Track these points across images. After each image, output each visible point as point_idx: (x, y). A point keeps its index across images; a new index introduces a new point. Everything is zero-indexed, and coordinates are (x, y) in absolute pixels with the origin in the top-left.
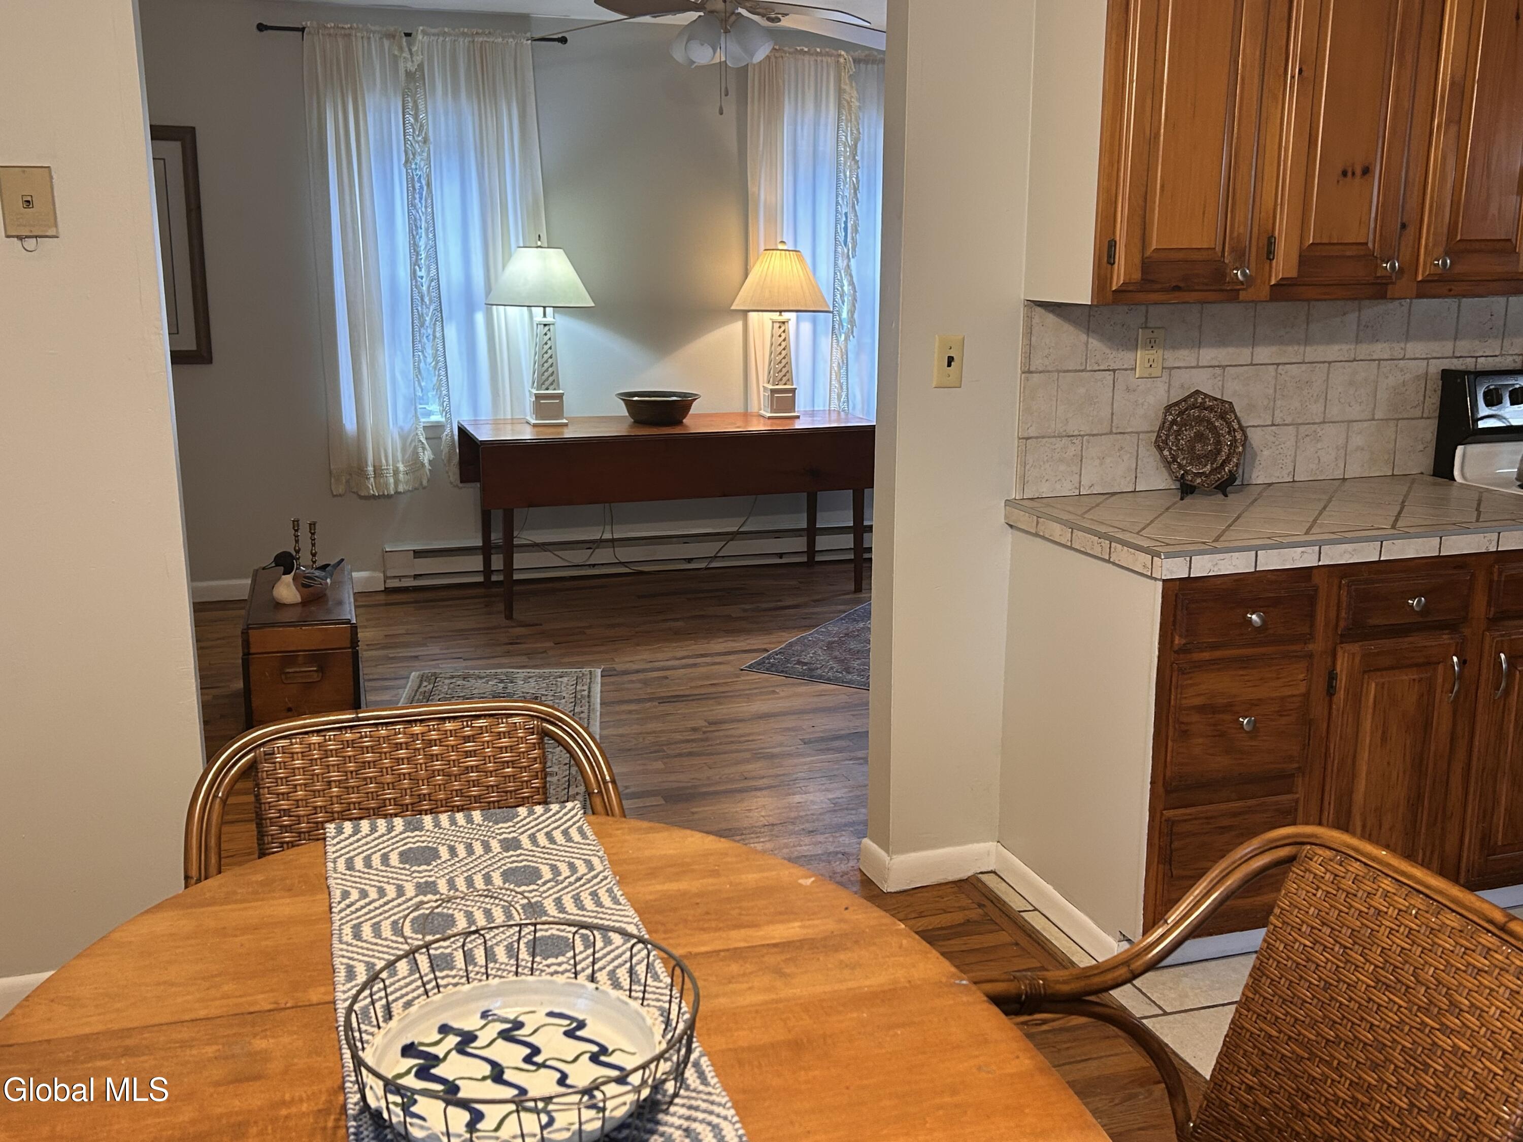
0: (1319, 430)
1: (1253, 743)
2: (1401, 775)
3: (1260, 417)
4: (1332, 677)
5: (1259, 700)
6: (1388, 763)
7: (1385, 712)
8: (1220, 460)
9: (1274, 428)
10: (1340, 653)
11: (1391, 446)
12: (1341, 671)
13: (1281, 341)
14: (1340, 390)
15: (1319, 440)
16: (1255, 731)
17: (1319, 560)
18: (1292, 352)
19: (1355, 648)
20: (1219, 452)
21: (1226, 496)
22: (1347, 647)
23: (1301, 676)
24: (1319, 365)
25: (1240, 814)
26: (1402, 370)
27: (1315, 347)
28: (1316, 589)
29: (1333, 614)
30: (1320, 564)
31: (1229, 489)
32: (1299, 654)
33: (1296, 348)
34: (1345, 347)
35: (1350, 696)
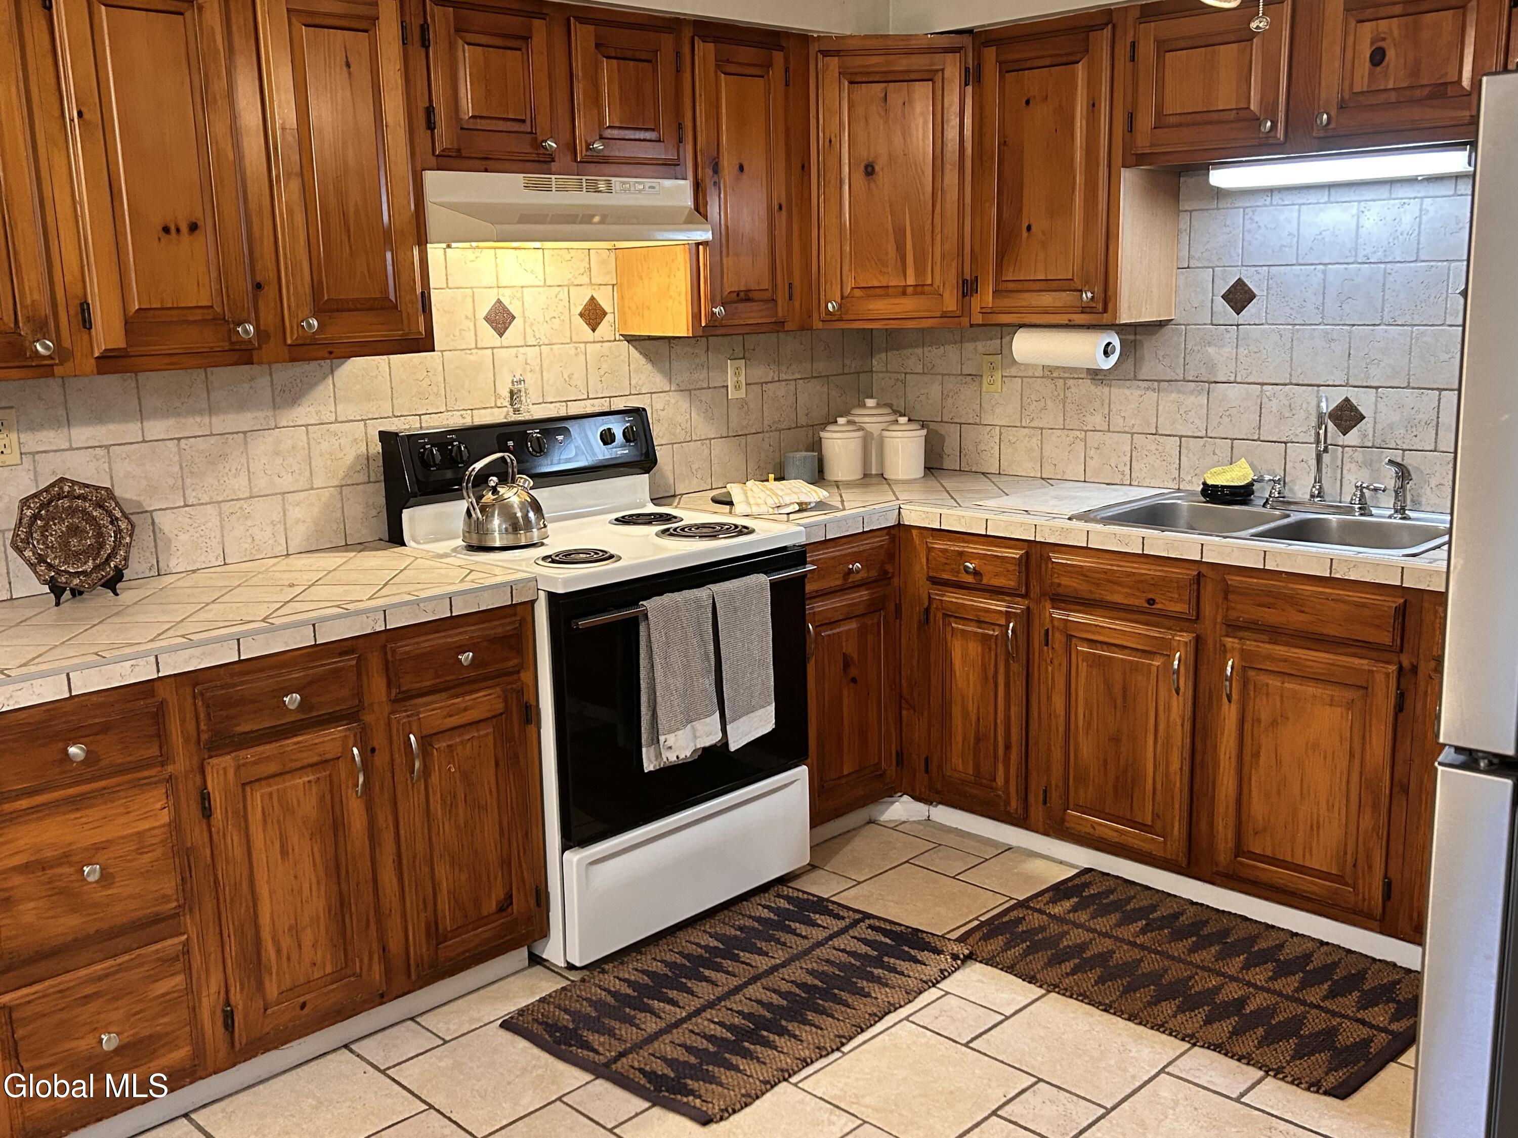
0: (245, 506)
1: (110, 892)
2: (314, 887)
3: (167, 498)
4: (205, 798)
5: (107, 841)
6: (296, 877)
7: (279, 822)
8: (104, 554)
9: (187, 509)
10: (208, 770)
11: (339, 514)
12: (213, 788)
13: (176, 413)
14: (263, 461)
15: (248, 516)
16: (106, 878)
17: (158, 671)
18: (194, 424)
19: (226, 761)
20: (101, 546)
21: (117, 595)
22: (214, 761)
23: (158, 805)
24: (231, 437)
25: (107, 976)
26: (336, 435)
27: (222, 417)
28: (162, 704)
29: (191, 727)
30: (160, 675)
31: (119, 586)
32: (153, 779)
33: (198, 419)
34: (260, 414)
35: (230, 815)
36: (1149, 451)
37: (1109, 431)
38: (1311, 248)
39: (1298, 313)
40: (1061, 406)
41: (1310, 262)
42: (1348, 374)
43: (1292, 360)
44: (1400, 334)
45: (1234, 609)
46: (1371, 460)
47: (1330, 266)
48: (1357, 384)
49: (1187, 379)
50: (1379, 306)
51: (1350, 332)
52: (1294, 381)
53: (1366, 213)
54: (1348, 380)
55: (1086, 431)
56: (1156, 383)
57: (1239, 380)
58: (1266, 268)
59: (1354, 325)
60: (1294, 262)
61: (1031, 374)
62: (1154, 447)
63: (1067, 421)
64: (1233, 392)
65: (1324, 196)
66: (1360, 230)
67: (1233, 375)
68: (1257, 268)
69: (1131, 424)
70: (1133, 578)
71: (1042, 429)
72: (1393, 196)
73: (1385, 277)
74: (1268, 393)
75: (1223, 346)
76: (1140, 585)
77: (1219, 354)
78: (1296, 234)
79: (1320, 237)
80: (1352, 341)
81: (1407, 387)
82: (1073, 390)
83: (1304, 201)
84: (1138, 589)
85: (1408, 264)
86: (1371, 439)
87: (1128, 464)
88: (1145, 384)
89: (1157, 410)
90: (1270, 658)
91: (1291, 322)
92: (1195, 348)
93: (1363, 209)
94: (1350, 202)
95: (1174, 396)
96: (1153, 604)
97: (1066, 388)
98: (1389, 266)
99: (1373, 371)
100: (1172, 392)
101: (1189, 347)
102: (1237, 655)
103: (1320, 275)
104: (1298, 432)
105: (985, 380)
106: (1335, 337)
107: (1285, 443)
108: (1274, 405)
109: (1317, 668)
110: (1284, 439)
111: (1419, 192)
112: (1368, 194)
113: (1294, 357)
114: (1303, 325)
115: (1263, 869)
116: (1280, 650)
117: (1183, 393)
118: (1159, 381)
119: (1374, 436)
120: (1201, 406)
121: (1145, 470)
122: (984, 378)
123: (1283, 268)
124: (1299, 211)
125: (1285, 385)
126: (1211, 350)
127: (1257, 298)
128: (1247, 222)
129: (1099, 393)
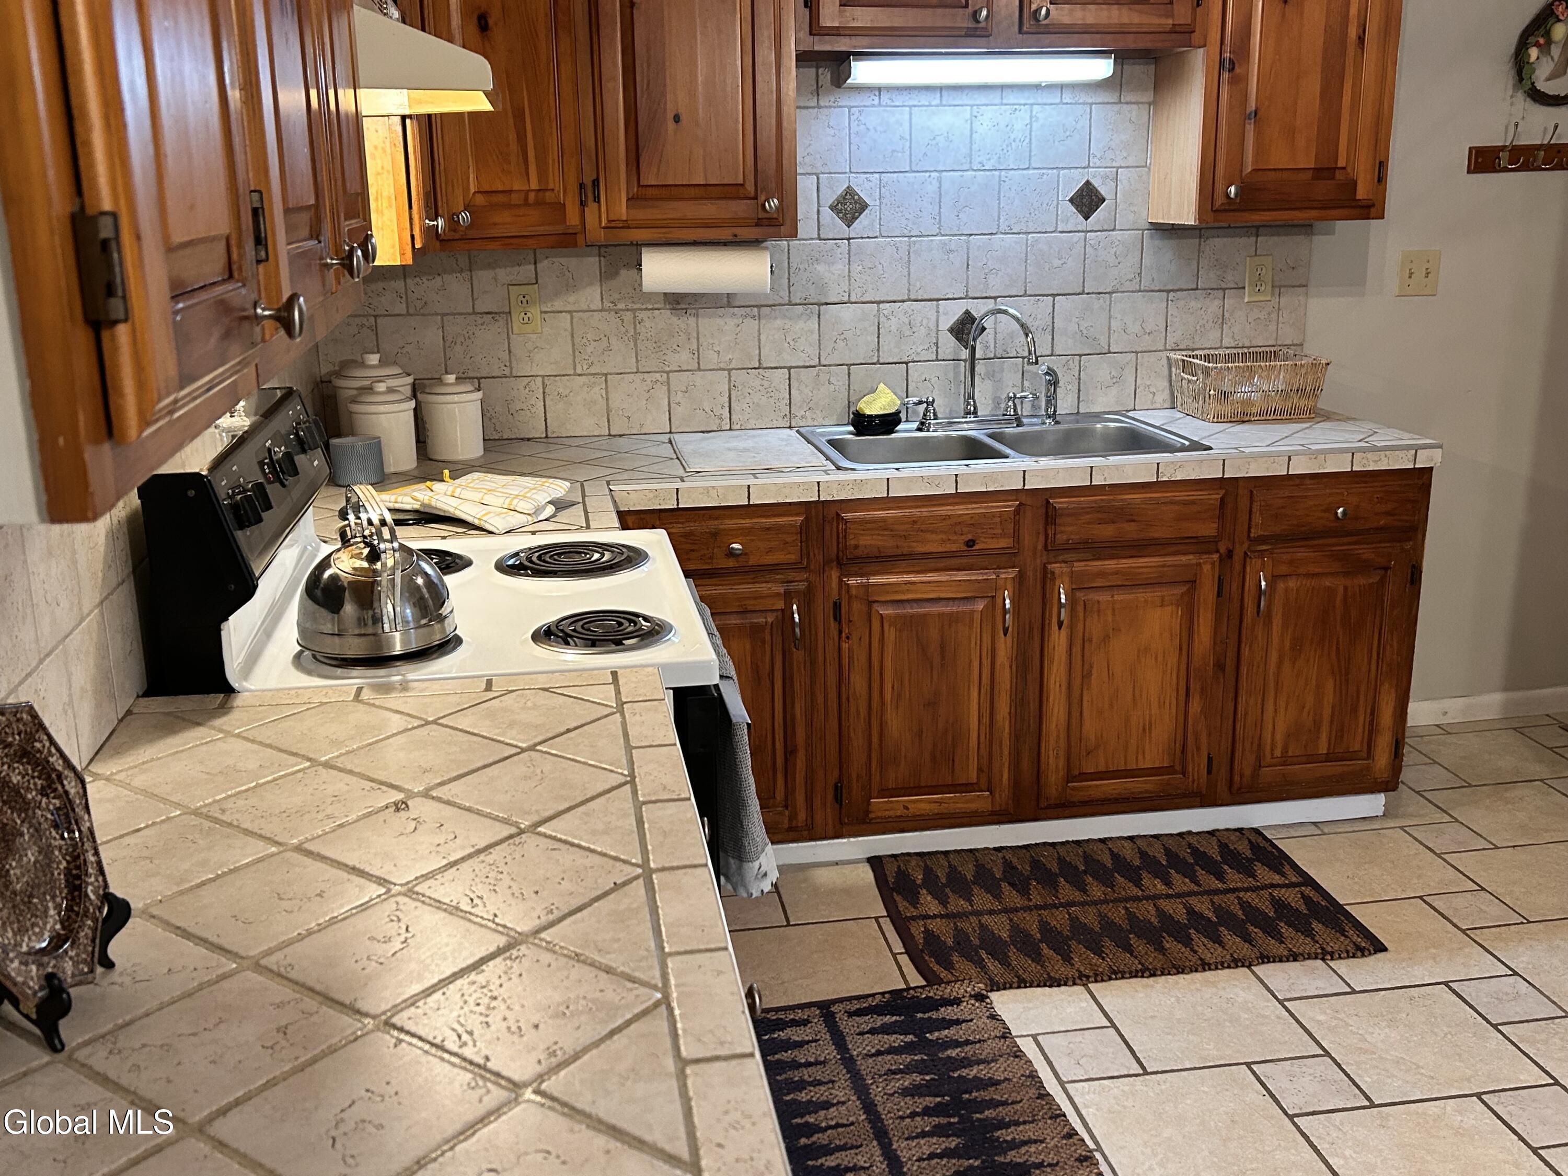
36: (751, 387)
37: (699, 369)
38: (925, 154)
39: (914, 224)
40: (632, 344)
41: (924, 169)
42: (966, 286)
43: (909, 274)
44: (1016, 243)
45: (1062, 532)
46: (994, 371)
47: (944, 174)
48: (976, 296)
49: (793, 302)
50: (996, 215)
51: (968, 242)
52: (913, 297)
53: (979, 118)
54: (967, 291)
55: (668, 373)
56: (755, 309)
57: (853, 300)
58: (877, 175)
59: (971, 235)
60: (908, 169)
61: (585, 307)
62: (757, 382)
63: (643, 362)
64: (847, 313)
65: (935, 99)
66: (974, 135)
67: (847, 294)
68: (868, 175)
69: (727, 359)
70: (949, 522)
71: (606, 375)
72: (1005, 101)
73: (1000, 184)
74: (885, 312)
75: (833, 263)
76: (958, 529)
77: (830, 271)
78: (908, 138)
79: (934, 142)
80: (971, 251)
81: (1025, 295)
82: (647, 323)
83: (916, 103)
84: (955, 533)
85: (1020, 172)
86: (993, 350)
87: (727, 405)
88: (742, 311)
89: (759, 340)
90: (1102, 574)
91: (906, 232)
92: (802, 267)
93: (975, 114)
94: (962, 106)
95: (779, 322)
96: (972, 546)
97: (636, 322)
98: (1003, 173)
99: (991, 279)
100: (776, 318)
101: (794, 265)
102: (1066, 579)
103: (935, 182)
104: (919, 350)
105: (517, 318)
106: (953, 247)
107: (906, 363)
108: (893, 324)
109: (1150, 573)
110: (906, 359)
111: (1029, 98)
112: (980, 98)
113: (912, 270)
114: (920, 236)
115: (1097, 786)
116: (1110, 565)
117: (790, 319)
118: (759, 307)
119: (995, 347)
120: (812, 332)
121: (748, 410)
122: (514, 317)
123: (896, 175)
124: (911, 114)
125: (903, 301)
126: (820, 268)
127: (870, 208)
128: (854, 124)
129: (683, 326)
